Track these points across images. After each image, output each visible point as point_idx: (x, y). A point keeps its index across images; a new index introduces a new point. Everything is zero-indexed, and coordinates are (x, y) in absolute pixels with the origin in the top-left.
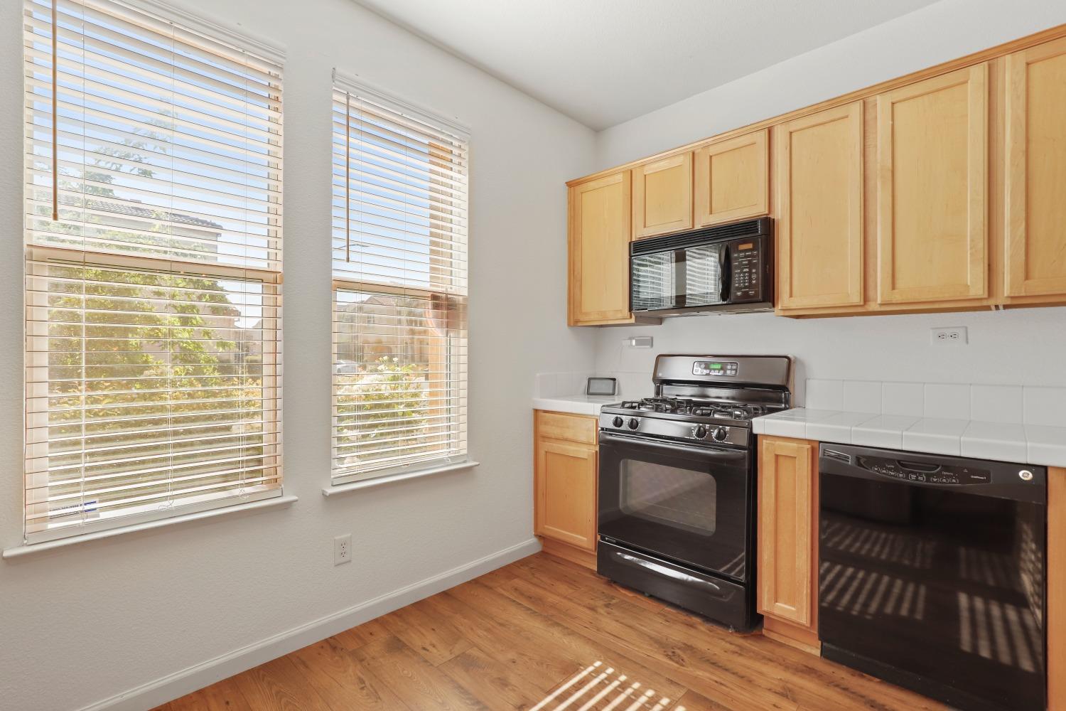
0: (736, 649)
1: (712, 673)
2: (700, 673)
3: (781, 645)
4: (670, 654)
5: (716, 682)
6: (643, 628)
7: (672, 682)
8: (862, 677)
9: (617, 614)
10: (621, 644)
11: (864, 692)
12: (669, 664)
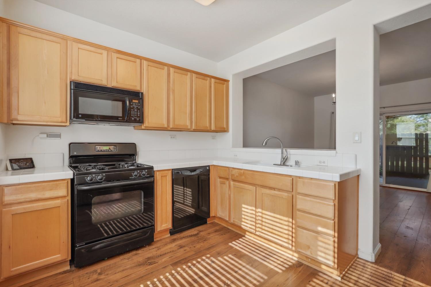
0: (157, 249)
1: (166, 257)
2: (163, 260)
3: (161, 240)
4: (149, 264)
5: (170, 258)
6: (127, 267)
7: (165, 267)
8: (182, 233)
9: (110, 272)
10: (133, 276)
11: (187, 235)
12: (155, 266)
